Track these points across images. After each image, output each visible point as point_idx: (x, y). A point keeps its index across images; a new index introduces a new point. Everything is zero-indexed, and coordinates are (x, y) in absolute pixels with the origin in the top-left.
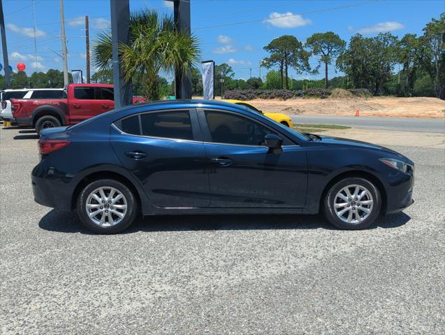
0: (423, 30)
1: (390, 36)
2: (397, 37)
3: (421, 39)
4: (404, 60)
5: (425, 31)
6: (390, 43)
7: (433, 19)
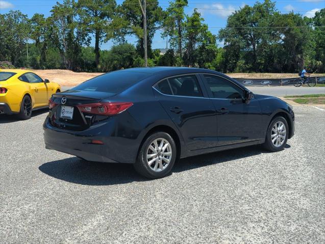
0: (51, 11)
1: (20, 14)
2: (26, 16)
3: (49, 19)
4: (36, 36)
5: (52, 13)
6: (21, 20)
7: (57, 3)
